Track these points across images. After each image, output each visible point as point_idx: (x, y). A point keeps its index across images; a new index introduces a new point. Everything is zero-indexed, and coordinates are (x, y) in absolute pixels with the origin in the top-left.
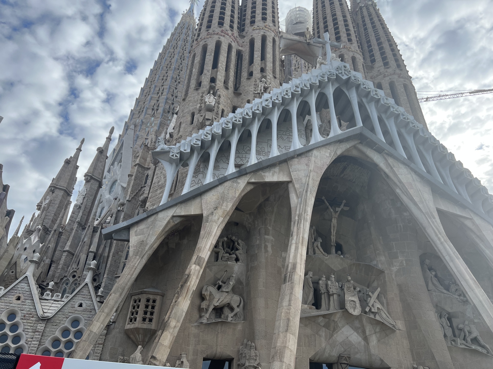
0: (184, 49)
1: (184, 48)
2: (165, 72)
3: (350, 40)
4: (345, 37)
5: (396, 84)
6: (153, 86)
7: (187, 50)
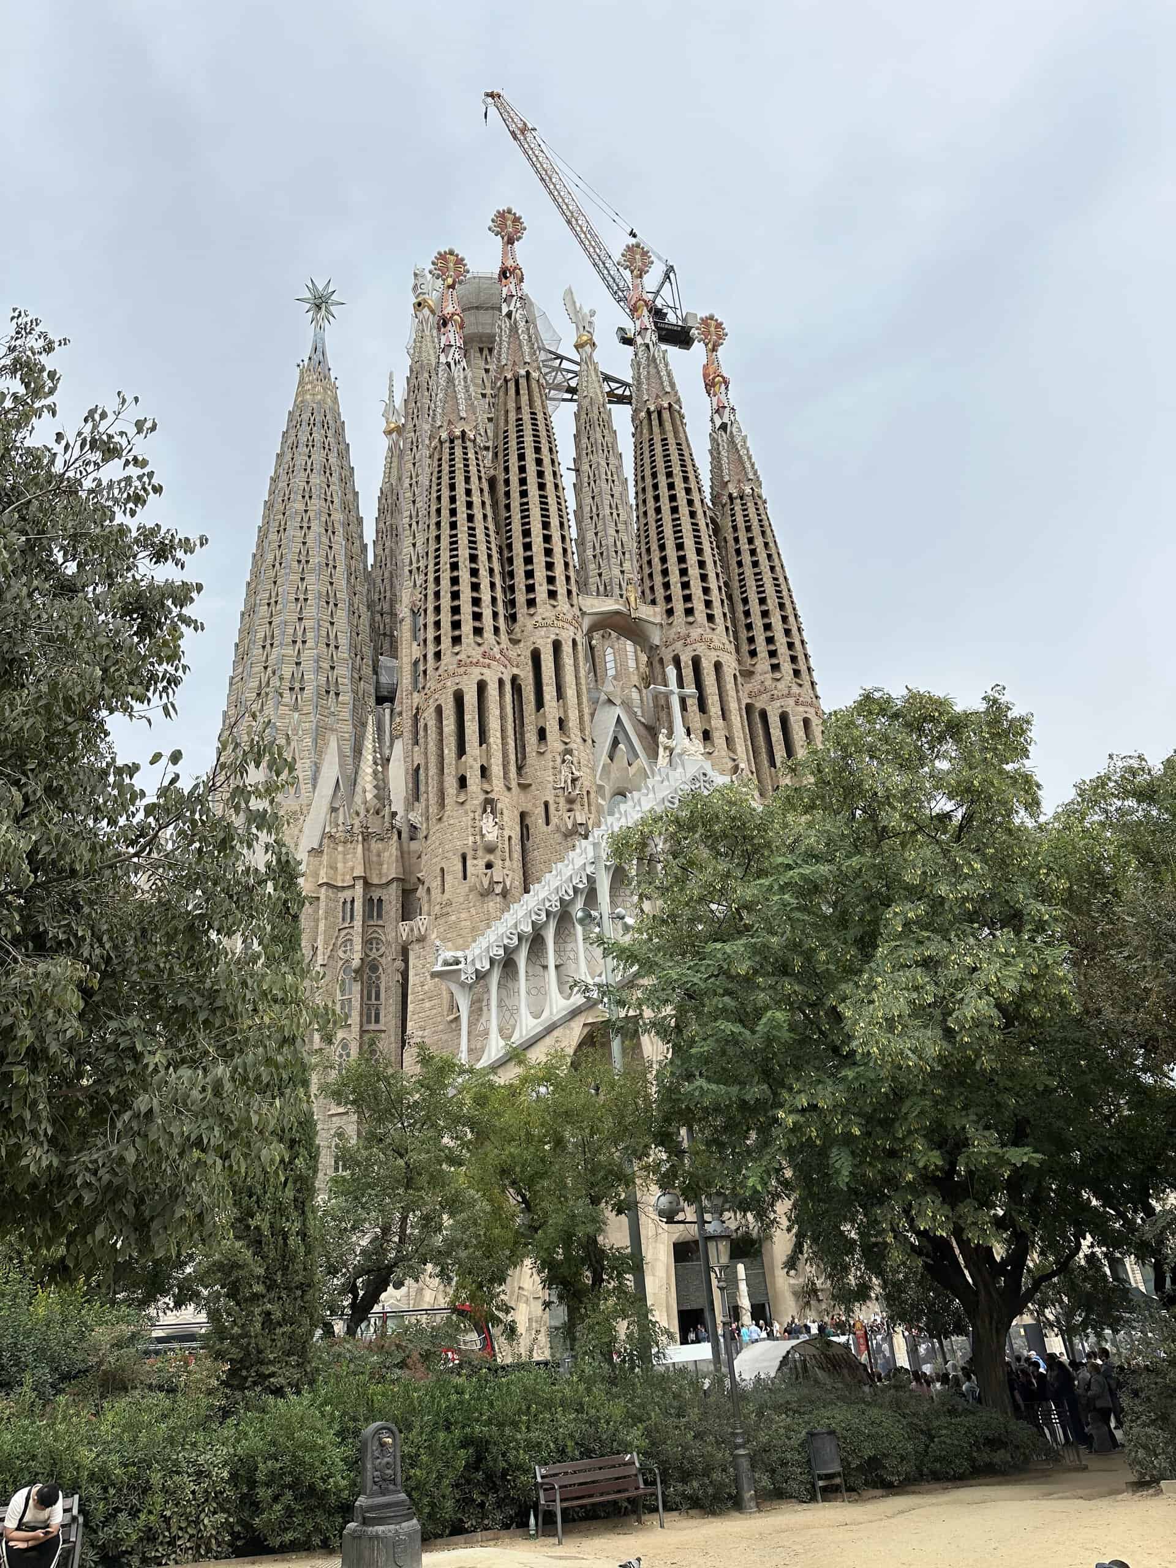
0: (329, 498)
1: (329, 494)
2: (297, 577)
3: (710, 618)
4: (702, 612)
5: (792, 719)
6: (276, 620)
7: (336, 500)
